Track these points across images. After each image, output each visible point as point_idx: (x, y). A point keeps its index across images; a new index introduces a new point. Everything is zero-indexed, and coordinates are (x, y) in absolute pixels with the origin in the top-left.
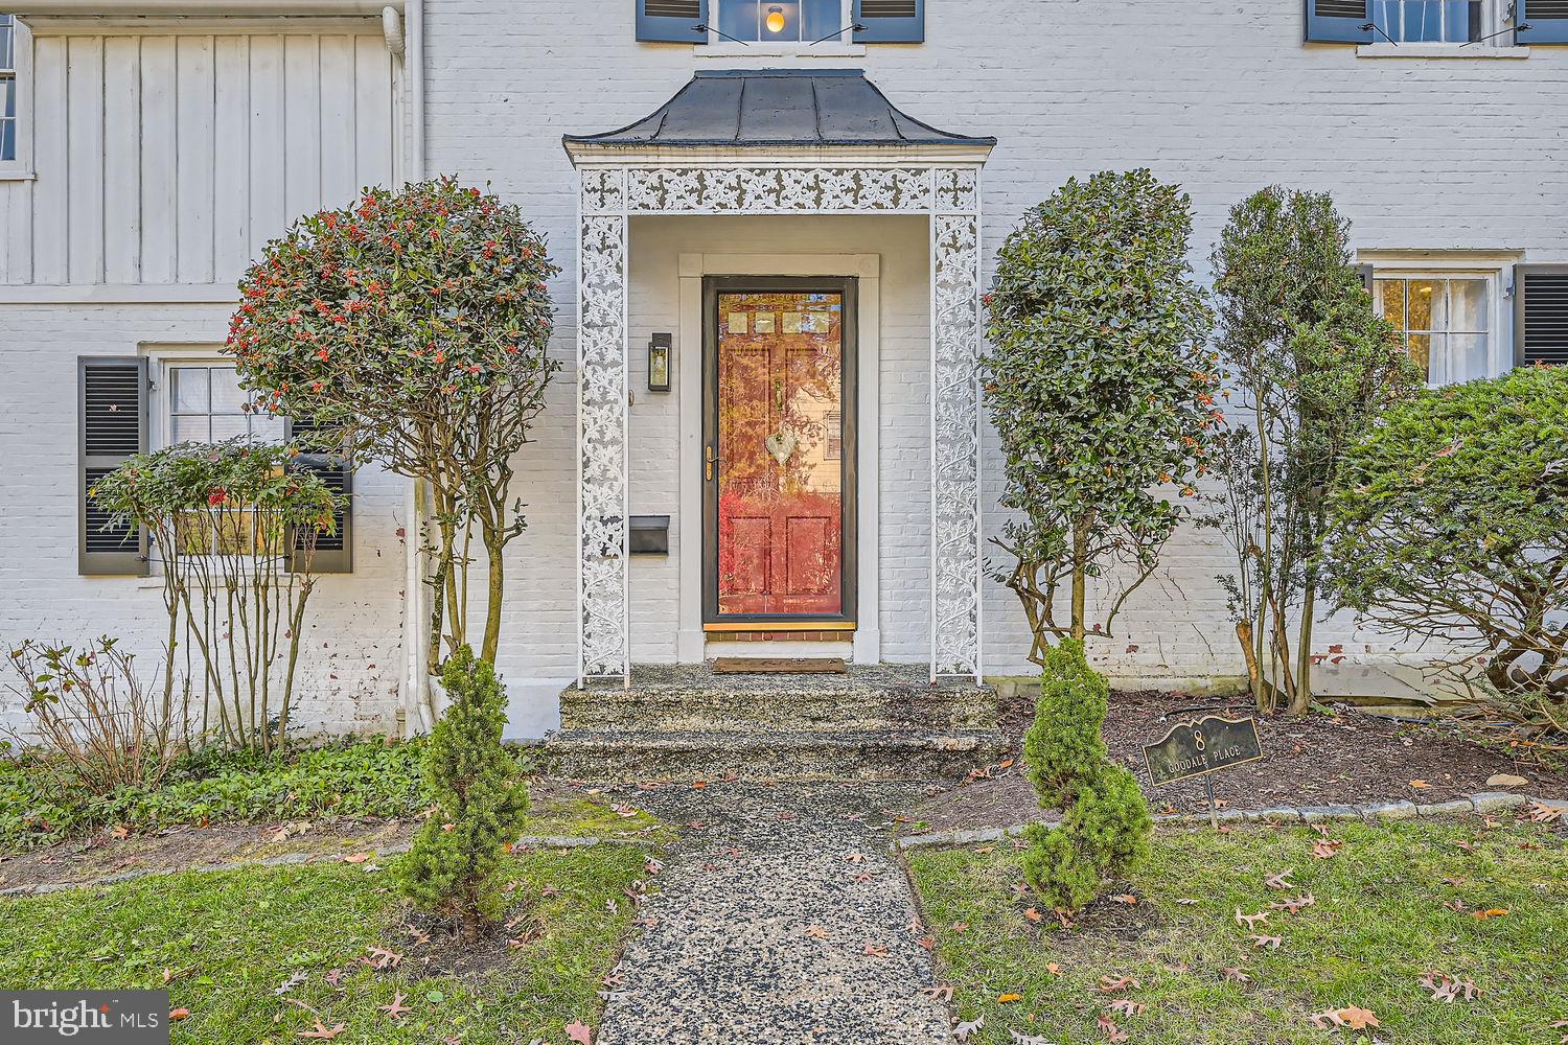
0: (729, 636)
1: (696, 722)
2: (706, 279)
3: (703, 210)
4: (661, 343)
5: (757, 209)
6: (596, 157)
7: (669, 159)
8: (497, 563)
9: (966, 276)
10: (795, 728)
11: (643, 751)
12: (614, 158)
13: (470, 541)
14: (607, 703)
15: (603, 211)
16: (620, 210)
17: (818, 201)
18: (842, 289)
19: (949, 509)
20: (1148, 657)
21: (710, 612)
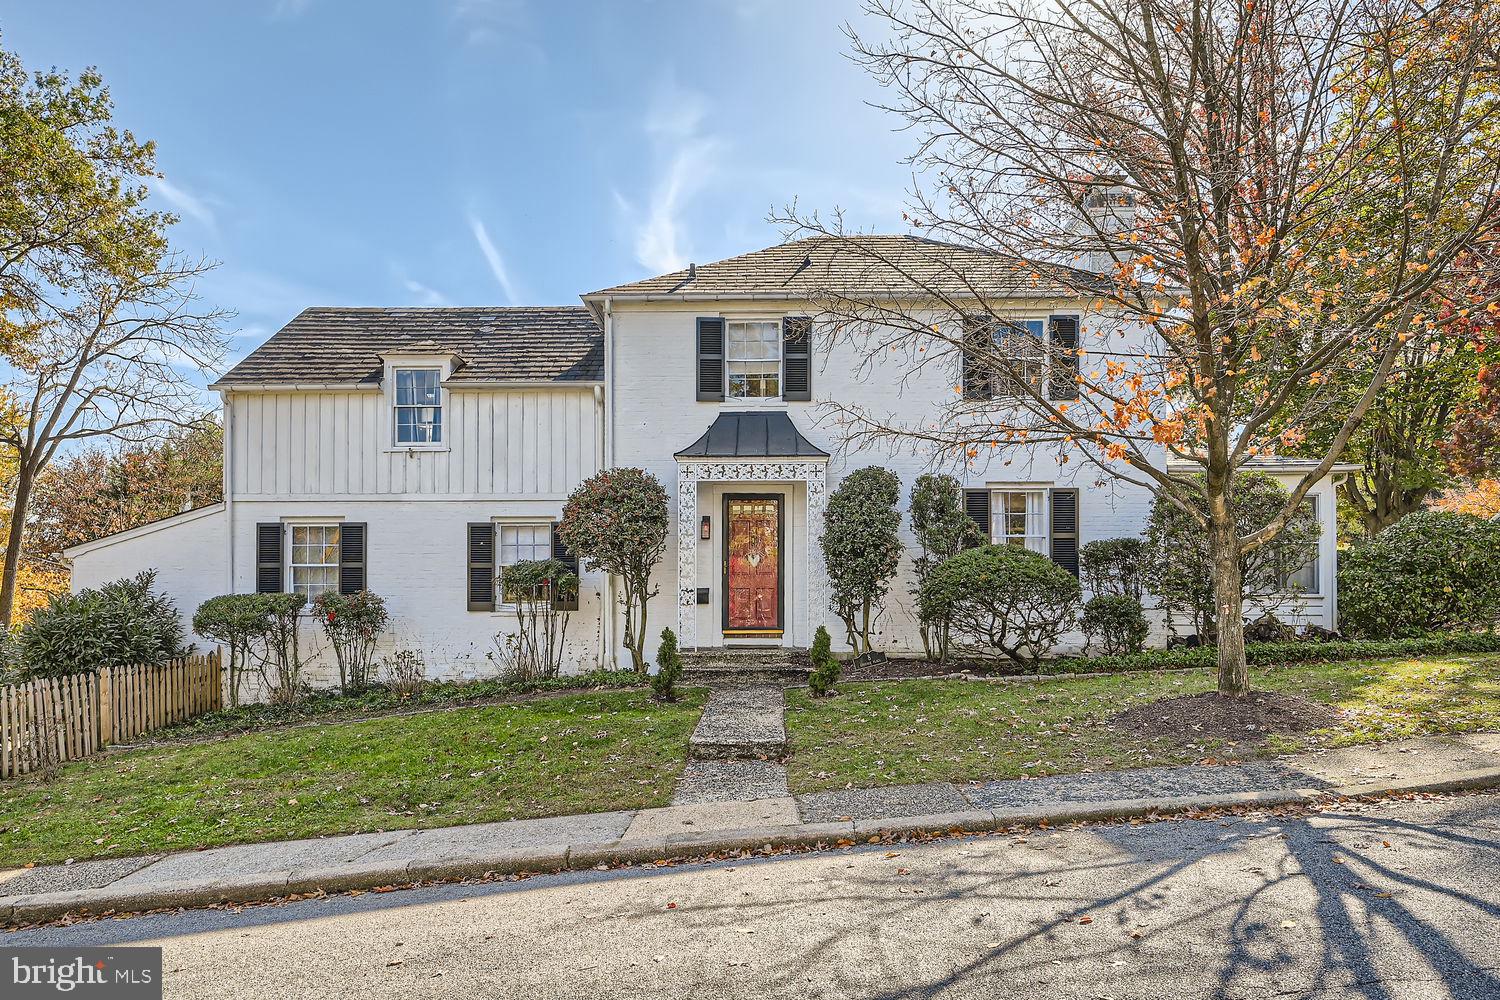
0: (733, 636)
1: (721, 664)
2: (724, 494)
3: (723, 479)
4: (706, 520)
5: (744, 479)
6: (686, 461)
7: (712, 461)
8: (644, 607)
9: (820, 503)
10: (758, 666)
11: (703, 672)
12: (691, 461)
13: (636, 599)
14: (689, 657)
15: (687, 480)
16: (694, 479)
17: (766, 476)
18: (779, 498)
19: (813, 587)
20: (901, 645)
21: (725, 626)
